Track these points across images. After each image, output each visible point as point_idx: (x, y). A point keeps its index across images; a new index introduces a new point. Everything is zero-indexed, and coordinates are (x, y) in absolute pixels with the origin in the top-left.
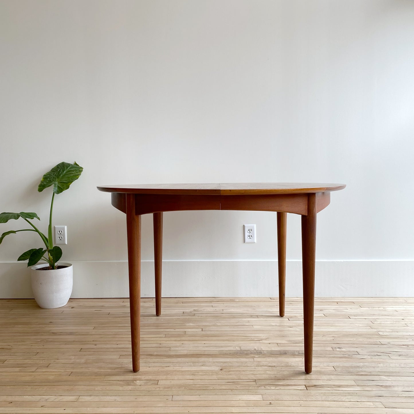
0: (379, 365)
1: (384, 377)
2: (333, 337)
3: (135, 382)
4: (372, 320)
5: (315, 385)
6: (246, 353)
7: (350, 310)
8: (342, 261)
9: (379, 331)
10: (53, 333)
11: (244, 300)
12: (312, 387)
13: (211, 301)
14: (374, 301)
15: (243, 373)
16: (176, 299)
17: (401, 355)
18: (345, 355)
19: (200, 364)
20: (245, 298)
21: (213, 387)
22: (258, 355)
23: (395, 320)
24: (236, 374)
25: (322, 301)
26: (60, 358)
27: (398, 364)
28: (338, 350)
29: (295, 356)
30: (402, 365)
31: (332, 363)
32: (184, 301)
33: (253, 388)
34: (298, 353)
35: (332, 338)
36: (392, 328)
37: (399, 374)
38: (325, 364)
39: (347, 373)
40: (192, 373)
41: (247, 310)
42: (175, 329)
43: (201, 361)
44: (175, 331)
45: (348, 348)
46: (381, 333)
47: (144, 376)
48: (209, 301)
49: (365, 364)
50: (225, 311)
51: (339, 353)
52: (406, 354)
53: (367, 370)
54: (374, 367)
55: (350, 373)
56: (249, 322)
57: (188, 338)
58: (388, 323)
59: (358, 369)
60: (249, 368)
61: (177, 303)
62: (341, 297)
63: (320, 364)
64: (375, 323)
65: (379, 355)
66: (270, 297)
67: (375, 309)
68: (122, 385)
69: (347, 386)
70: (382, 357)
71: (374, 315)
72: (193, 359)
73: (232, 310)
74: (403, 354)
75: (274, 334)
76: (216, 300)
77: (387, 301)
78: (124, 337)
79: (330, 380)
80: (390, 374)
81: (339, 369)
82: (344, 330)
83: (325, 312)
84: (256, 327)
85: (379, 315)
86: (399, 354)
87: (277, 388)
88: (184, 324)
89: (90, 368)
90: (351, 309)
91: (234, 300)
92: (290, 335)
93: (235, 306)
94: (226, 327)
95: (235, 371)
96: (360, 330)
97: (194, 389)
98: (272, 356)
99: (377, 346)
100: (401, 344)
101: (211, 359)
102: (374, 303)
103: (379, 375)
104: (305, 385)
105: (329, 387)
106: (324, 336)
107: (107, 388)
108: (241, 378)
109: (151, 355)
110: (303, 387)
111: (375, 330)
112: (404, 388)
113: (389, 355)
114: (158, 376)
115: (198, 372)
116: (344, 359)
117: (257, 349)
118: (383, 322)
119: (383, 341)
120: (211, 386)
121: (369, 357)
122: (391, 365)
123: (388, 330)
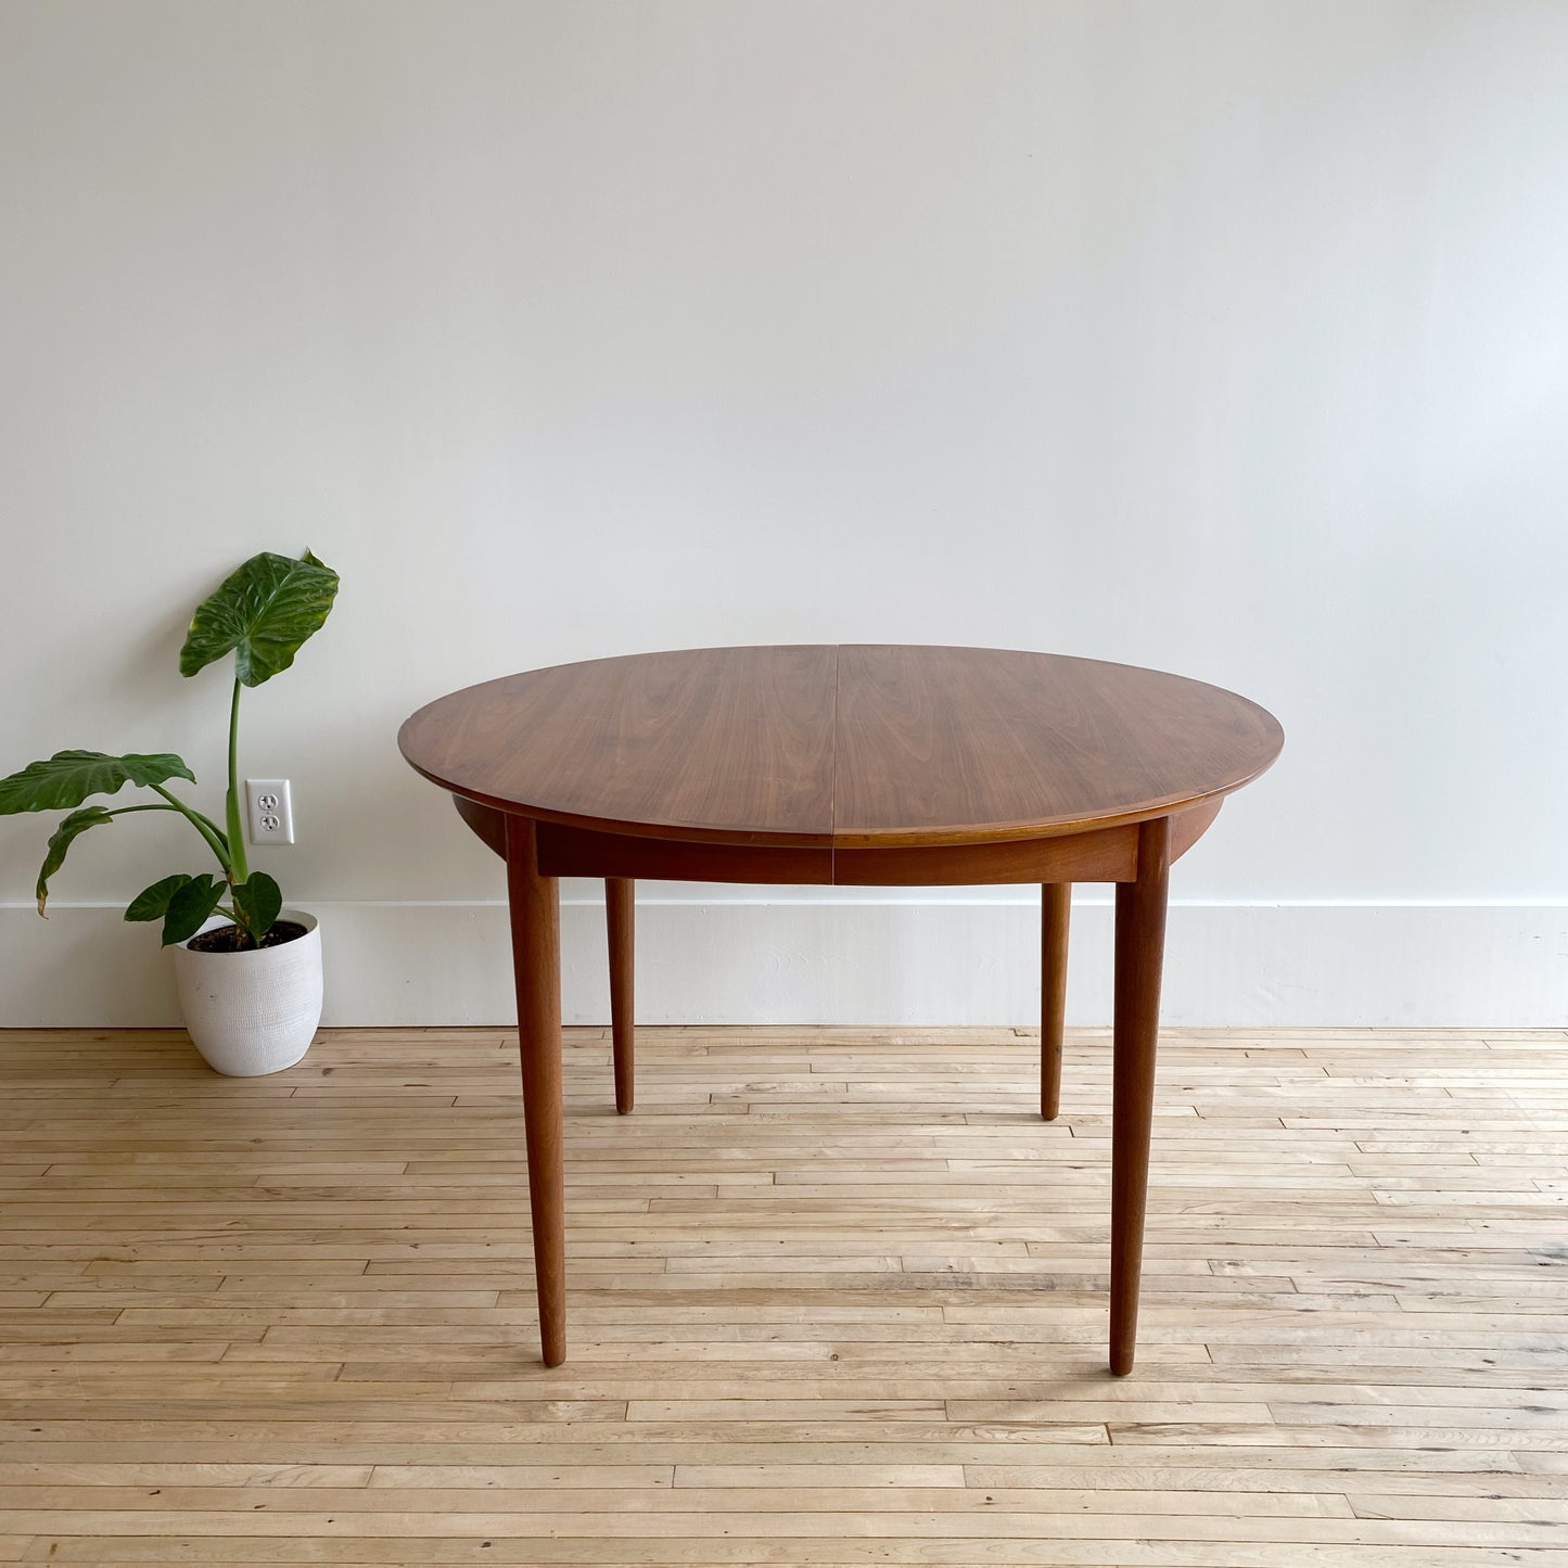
0: (1359, 1338)
1: (1368, 1390)
2: (1217, 1213)
3: (550, 1407)
4: (1358, 1135)
5: (1139, 1425)
6: (918, 1285)
7: (1290, 1088)
9: (1376, 1189)
10: (268, 1190)
11: (921, 1041)
12: (1126, 1434)
13: (808, 1042)
14: (1375, 1044)
15: (906, 1370)
16: (688, 1033)
17: (1438, 1294)
18: (1251, 1297)
19: (767, 1332)
20: (926, 1032)
21: (805, 1431)
22: (960, 1294)
23: (1437, 1138)
24: (882, 1377)
25: (1192, 1043)
26: (299, 1303)
27: (1420, 1334)
28: (1229, 1270)
29: (1084, 1300)
30: (1435, 1339)
31: (1203, 1331)
32: (713, 1041)
33: (937, 1434)
34: (1095, 1285)
35: (1212, 1221)
36: (1422, 1172)
37: (1416, 1377)
38: (1181, 1335)
39: (1251, 1372)
40: (739, 1371)
41: (932, 1086)
42: (681, 1173)
43: (768, 1319)
44: (682, 1182)
45: (1263, 1264)
46: (1381, 1197)
47: (581, 1384)
48: (799, 1041)
49: (1314, 1333)
50: (856, 1092)
51: (1229, 1284)
52: (1452, 1291)
53: (1318, 1358)
54: (1340, 1348)
55: (1259, 1373)
56: (933, 1142)
57: (728, 1215)
58: (1413, 1148)
59: (1287, 1358)
60: (926, 1349)
61: (689, 1051)
62: (1263, 1029)
63: (1164, 1335)
64: (1368, 1147)
65: (1365, 1295)
66: (1014, 1025)
67: (1375, 1083)
68: (508, 1422)
69: (1243, 1428)
70: (1373, 1303)
71: (1368, 1110)
72: (745, 1312)
73: (881, 1088)
74: (1445, 1292)
75: (1018, 1201)
76: (824, 1038)
77: (1422, 1045)
78: (510, 1209)
79: (1190, 1403)
80: (1388, 1376)
81: (1223, 1358)
82: (1260, 1182)
83: (1202, 1096)
84: (959, 1168)
85: (1385, 1112)
86: (1432, 1290)
87: (1013, 1436)
88: (712, 1152)
89: (401, 1349)
90: (1292, 1082)
91: (888, 1037)
92: (1073, 1204)
93: (890, 1067)
94: (857, 1167)
95: (880, 1362)
96: (1314, 1183)
97: (743, 1439)
98: (1007, 1296)
99: (1359, 1254)
100: (1445, 1246)
101: (802, 1310)
102: (1375, 1054)
103: (1353, 1382)
104: (1106, 1424)
105: (1183, 1433)
106: (1186, 1208)
107: (461, 1434)
108: (900, 1395)
109: (602, 1292)
110: (1099, 1434)
111: (1364, 1183)
112: (1427, 1435)
113: (1397, 1292)
114: (628, 1384)
115: (756, 1365)
116: (1244, 1314)
117: (956, 1269)
118: (1396, 1147)
119: (1388, 1231)
120: (798, 1427)
121: (1329, 1303)
122: (1401, 1338)
123: (1407, 1183)
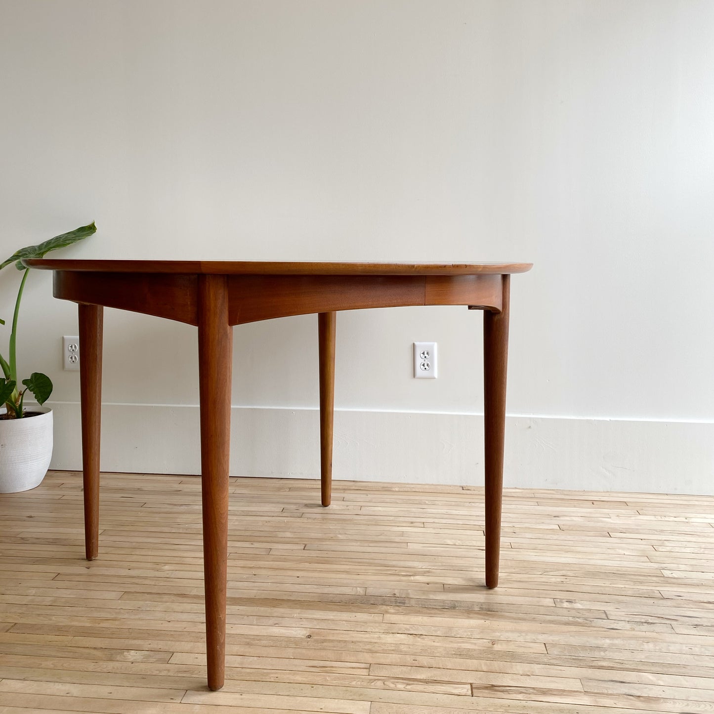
0: (646, 646)
1: (650, 676)
2: (563, 576)
3: (125, 653)
4: (654, 543)
5: (493, 686)
6: (372, 602)
7: (614, 519)
8: (608, 419)
9: (663, 569)
10: (22, 539)
11: (409, 490)
12: (484, 691)
13: (346, 487)
14: (669, 502)
15: (351, 646)
16: (282, 481)
17: (700, 625)
18: (577, 619)
19: (272, 621)
20: (412, 486)
21: (277, 676)
22: (397, 608)
23: (703, 546)
24: (335, 649)
25: (563, 497)
26: (8, 592)
27: (686, 647)
28: (566, 605)
29: (471, 615)
30: (697, 650)
31: (544, 636)
32: (294, 486)
33: (359, 683)
34: (480, 608)
35: (559, 579)
36: (694, 562)
37: (683, 670)
38: (530, 637)
39: (572, 660)
40: (248, 640)
41: (409, 509)
42: (252, 542)
43: (275, 614)
44: (252, 546)
45: (588, 603)
46: (667, 573)
47: (150, 642)
48: (341, 487)
49: (616, 642)
50: (364, 511)
51: (565, 612)
52: (709, 624)
53: (617, 656)
54: (632, 651)
55: (577, 662)
56: (402, 534)
57: (271, 563)
58: (688, 550)
59: (597, 654)
60: (367, 636)
61: (279, 489)
62: (604, 492)
63: (519, 636)
64: (660, 549)
65: (652, 623)
66: (462, 485)
67: (667, 519)
68: (95, 660)
69: (562, 692)
70: (657, 628)
71: (662, 531)
72: (263, 610)
73: (379, 509)
74: (705, 624)
75: (444, 564)
76: (356, 486)
77: (697, 503)
78: (150, 553)
79: (529, 676)
80: (663, 669)
81: (555, 651)
82: (592, 562)
83: (562, 521)
84: (412, 547)
85: (672, 532)
86: (696, 623)
87: (409, 687)
88: (274, 533)
89: (53, 618)
90: (618, 516)
91: (391, 488)
92: (476, 567)
93: (388, 500)
94: (354, 544)
95: (337, 641)
96: (625, 564)
97: (236, 678)
98: (425, 610)
99: (651, 601)
100: (705, 601)
101: (298, 611)
102: (668, 506)
103: (639, 671)
104: (471, 684)
105: (521, 693)
106: (545, 572)
107: (64, 665)
108: (343, 659)
109: (183, 595)
110: (466, 690)
111: (656, 566)
112: (688, 705)
113: (673, 623)
114: (178, 643)
115: (259, 638)
116: (573, 628)
117: (398, 595)
118: (677, 549)
119: (668, 590)
120: (272, 673)
121: (628, 626)
122: (673, 648)
123: (683, 567)
